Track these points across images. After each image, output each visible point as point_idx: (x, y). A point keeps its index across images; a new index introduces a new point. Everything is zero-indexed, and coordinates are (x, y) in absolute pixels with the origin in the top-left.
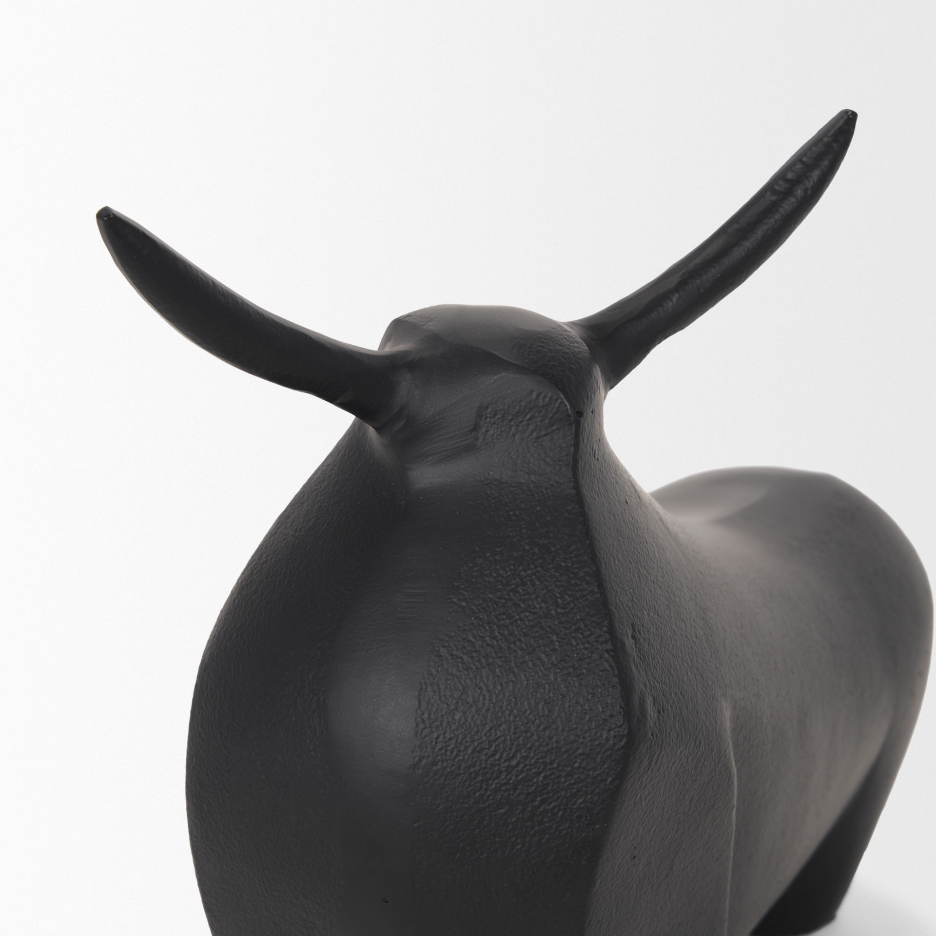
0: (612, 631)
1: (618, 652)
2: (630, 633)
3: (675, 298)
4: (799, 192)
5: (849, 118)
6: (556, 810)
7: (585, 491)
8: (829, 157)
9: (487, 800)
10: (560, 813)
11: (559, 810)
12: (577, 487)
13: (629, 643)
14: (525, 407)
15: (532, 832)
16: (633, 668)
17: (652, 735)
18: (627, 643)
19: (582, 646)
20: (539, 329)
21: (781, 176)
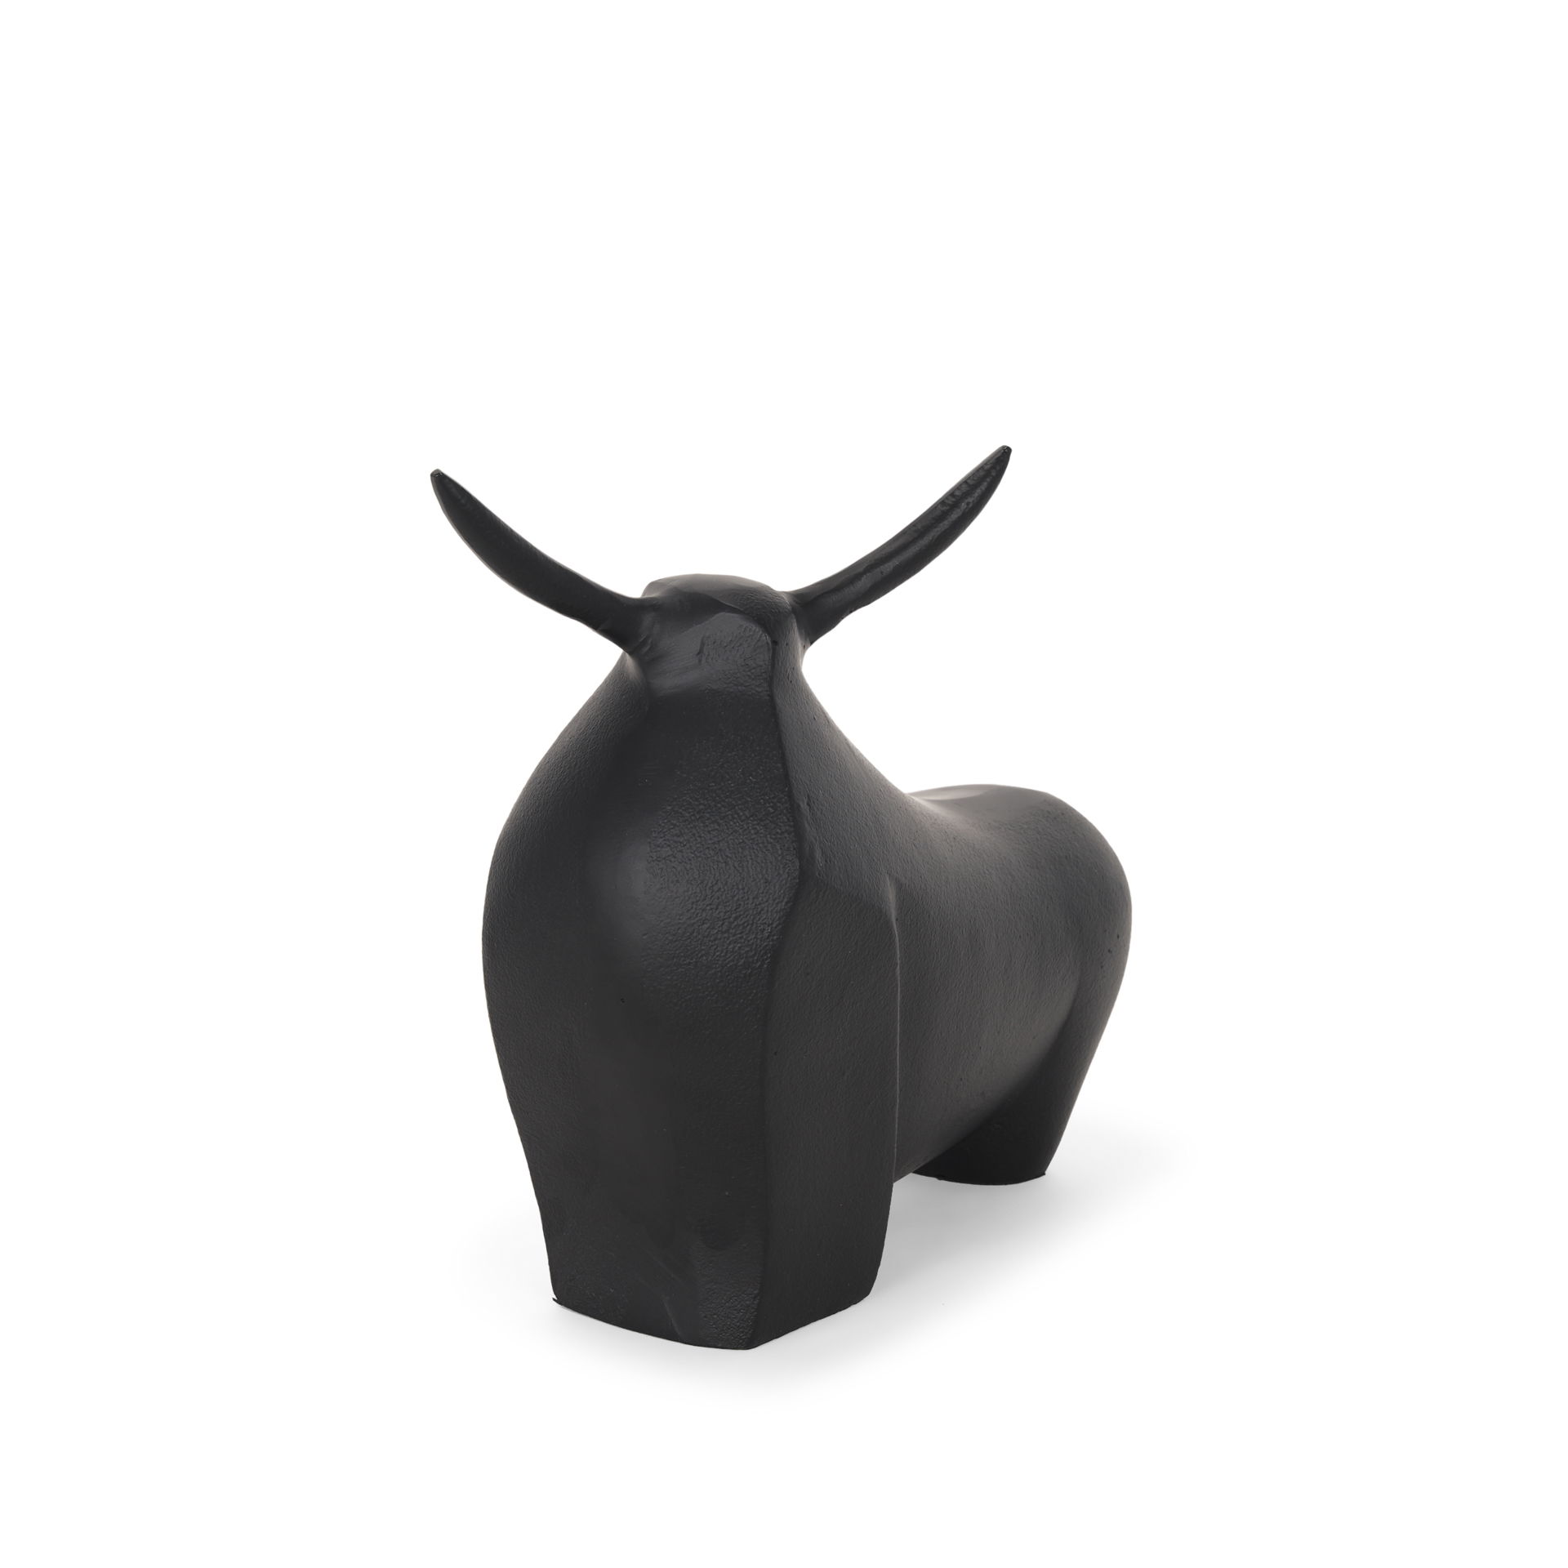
0: (790, 795)
1: (794, 810)
2: (806, 801)
3: (864, 579)
4: (963, 506)
5: (1005, 452)
6: (746, 924)
7: (779, 701)
8: (988, 480)
9: (697, 917)
10: (749, 927)
11: (748, 925)
12: (772, 697)
13: (804, 806)
14: (736, 637)
15: (728, 942)
16: (807, 825)
17: (819, 875)
18: (802, 806)
19: (768, 805)
20: (752, 586)
21: (951, 494)
